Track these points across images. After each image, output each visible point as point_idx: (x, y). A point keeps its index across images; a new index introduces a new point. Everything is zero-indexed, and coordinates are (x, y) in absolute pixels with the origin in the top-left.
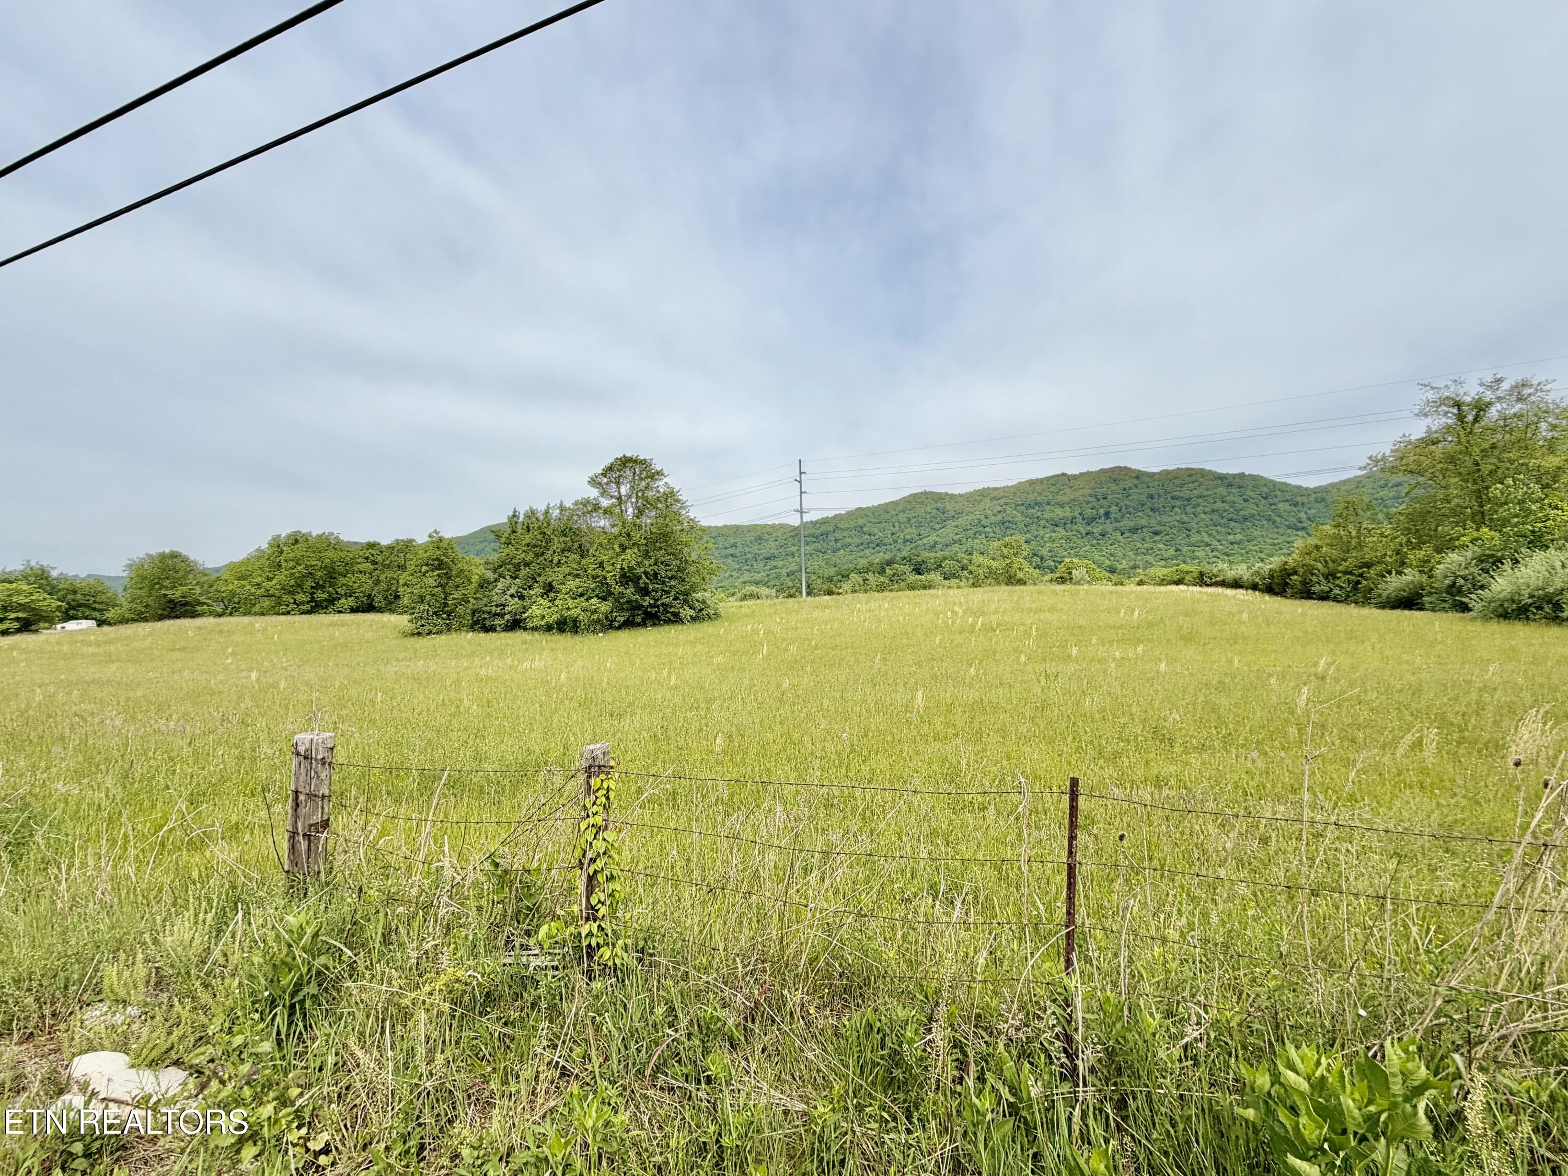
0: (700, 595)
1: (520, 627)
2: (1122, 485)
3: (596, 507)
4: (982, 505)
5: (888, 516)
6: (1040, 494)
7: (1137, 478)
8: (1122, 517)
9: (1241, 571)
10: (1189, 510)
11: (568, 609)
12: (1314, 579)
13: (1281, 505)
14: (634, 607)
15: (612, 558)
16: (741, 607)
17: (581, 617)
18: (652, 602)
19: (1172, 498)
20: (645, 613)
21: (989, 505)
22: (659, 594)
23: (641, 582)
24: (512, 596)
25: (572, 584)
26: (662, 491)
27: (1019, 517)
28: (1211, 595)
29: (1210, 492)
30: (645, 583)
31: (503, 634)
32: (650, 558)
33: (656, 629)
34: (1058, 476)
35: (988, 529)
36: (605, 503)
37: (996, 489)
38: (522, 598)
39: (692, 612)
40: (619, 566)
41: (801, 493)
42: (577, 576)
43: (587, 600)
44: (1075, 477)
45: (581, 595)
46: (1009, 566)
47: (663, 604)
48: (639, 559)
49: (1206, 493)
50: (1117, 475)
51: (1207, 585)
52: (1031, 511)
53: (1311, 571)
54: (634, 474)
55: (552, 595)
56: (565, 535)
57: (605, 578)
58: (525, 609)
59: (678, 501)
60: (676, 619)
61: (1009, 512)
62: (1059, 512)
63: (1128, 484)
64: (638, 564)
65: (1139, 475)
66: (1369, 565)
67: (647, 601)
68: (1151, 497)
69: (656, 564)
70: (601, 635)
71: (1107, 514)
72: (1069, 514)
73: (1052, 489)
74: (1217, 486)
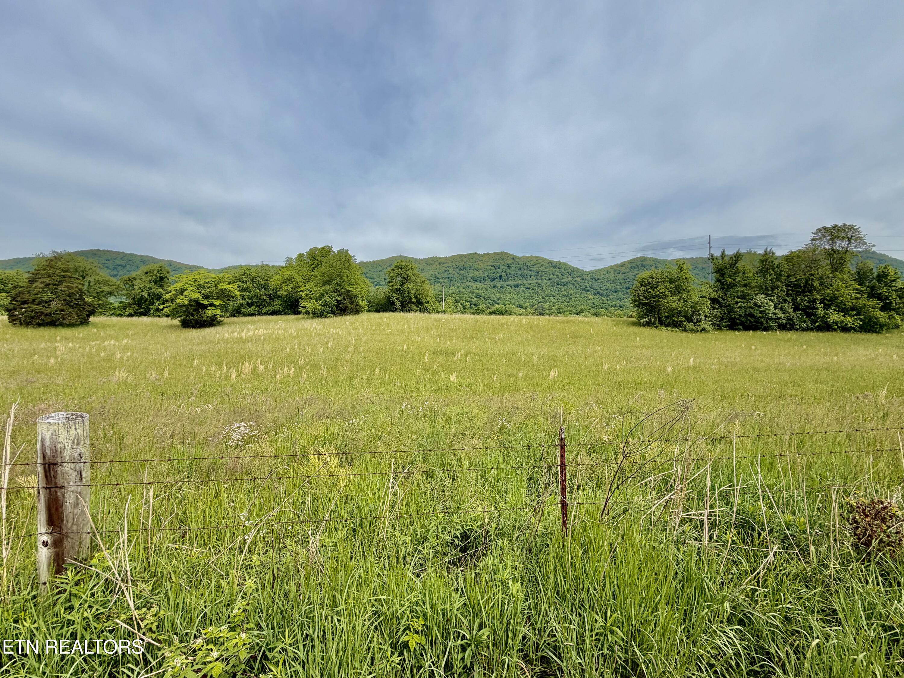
2: (507, 262)
4: (434, 266)
5: (381, 268)
6: (465, 263)
7: (513, 259)
8: (508, 279)
10: (538, 277)
13: (577, 279)
19: (530, 271)
21: (438, 266)
27: (457, 275)
34: (473, 254)
35: (441, 280)
37: (440, 258)
49: (546, 270)
50: (502, 256)
52: (462, 272)
61: (450, 272)
62: (477, 274)
63: (510, 261)
71: (500, 277)
72: (482, 275)
73: (471, 260)
74: (549, 267)
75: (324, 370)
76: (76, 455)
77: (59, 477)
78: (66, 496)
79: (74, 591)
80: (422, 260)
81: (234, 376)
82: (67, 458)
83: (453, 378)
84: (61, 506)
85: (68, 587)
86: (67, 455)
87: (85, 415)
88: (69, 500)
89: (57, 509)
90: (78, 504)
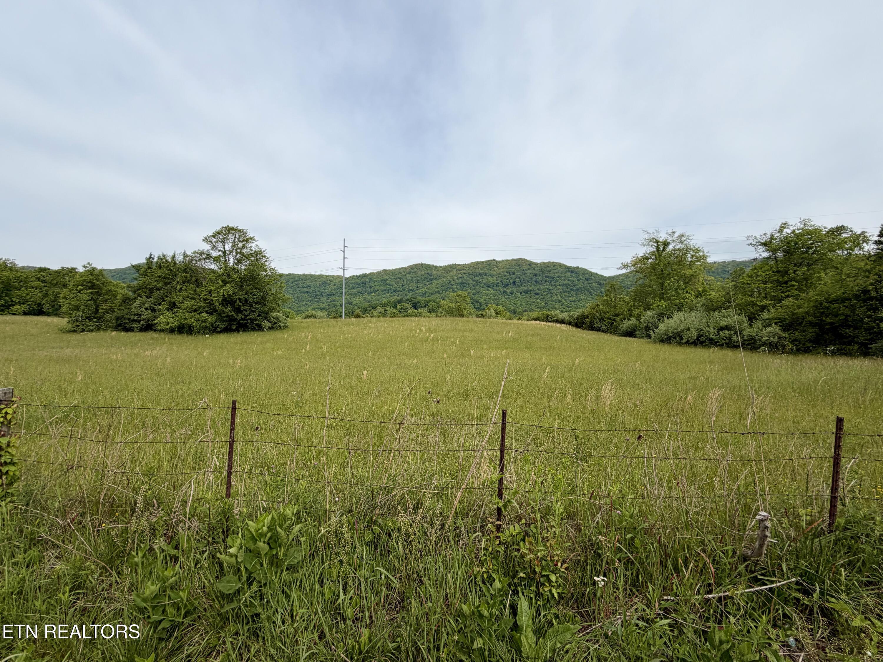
0: (274, 314)
1: (151, 330)
2: (523, 268)
3: (209, 257)
4: (452, 273)
5: (400, 276)
6: (481, 269)
7: (530, 265)
8: (521, 285)
9: (565, 316)
10: (553, 283)
11: (186, 319)
12: (595, 321)
13: (594, 284)
14: (231, 319)
15: (217, 289)
16: (302, 322)
17: (194, 324)
18: (243, 317)
19: (545, 277)
20: (239, 323)
21: (455, 273)
22: (248, 312)
23: (236, 304)
24: (147, 309)
25: (189, 303)
26: (254, 249)
27: (470, 282)
28: (549, 326)
29: (563, 275)
30: (239, 306)
31: (138, 334)
32: (243, 290)
33: (245, 334)
34: (491, 261)
35: (454, 286)
36: (215, 254)
37: (459, 265)
38: (153, 310)
39: (269, 324)
40: (222, 294)
41: (344, 258)
42: (193, 298)
43: (199, 314)
44: (500, 262)
45: (195, 311)
46: (459, 307)
47: (251, 319)
48: (236, 291)
49: (561, 275)
50: (520, 263)
51: (550, 322)
52: (477, 278)
53: (594, 316)
54: (235, 237)
55: (175, 310)
56: (186, 272)
57: (212, 301)
58: (155, 318)
59: (265, 257)
60: (259, 328)
61: (465, 278)
62: (491, 280)
63: (526, 267)
64: (235, 293)
65: (531, 264)
66: (617, 315)
67: (240, 316)
68: (535, 275)
69: (246, 294)
70: (207, 336)
71: (514, 283)
72: (496, 281)
73: (488, 267)
74: (566, 272)
80: (441, 267)
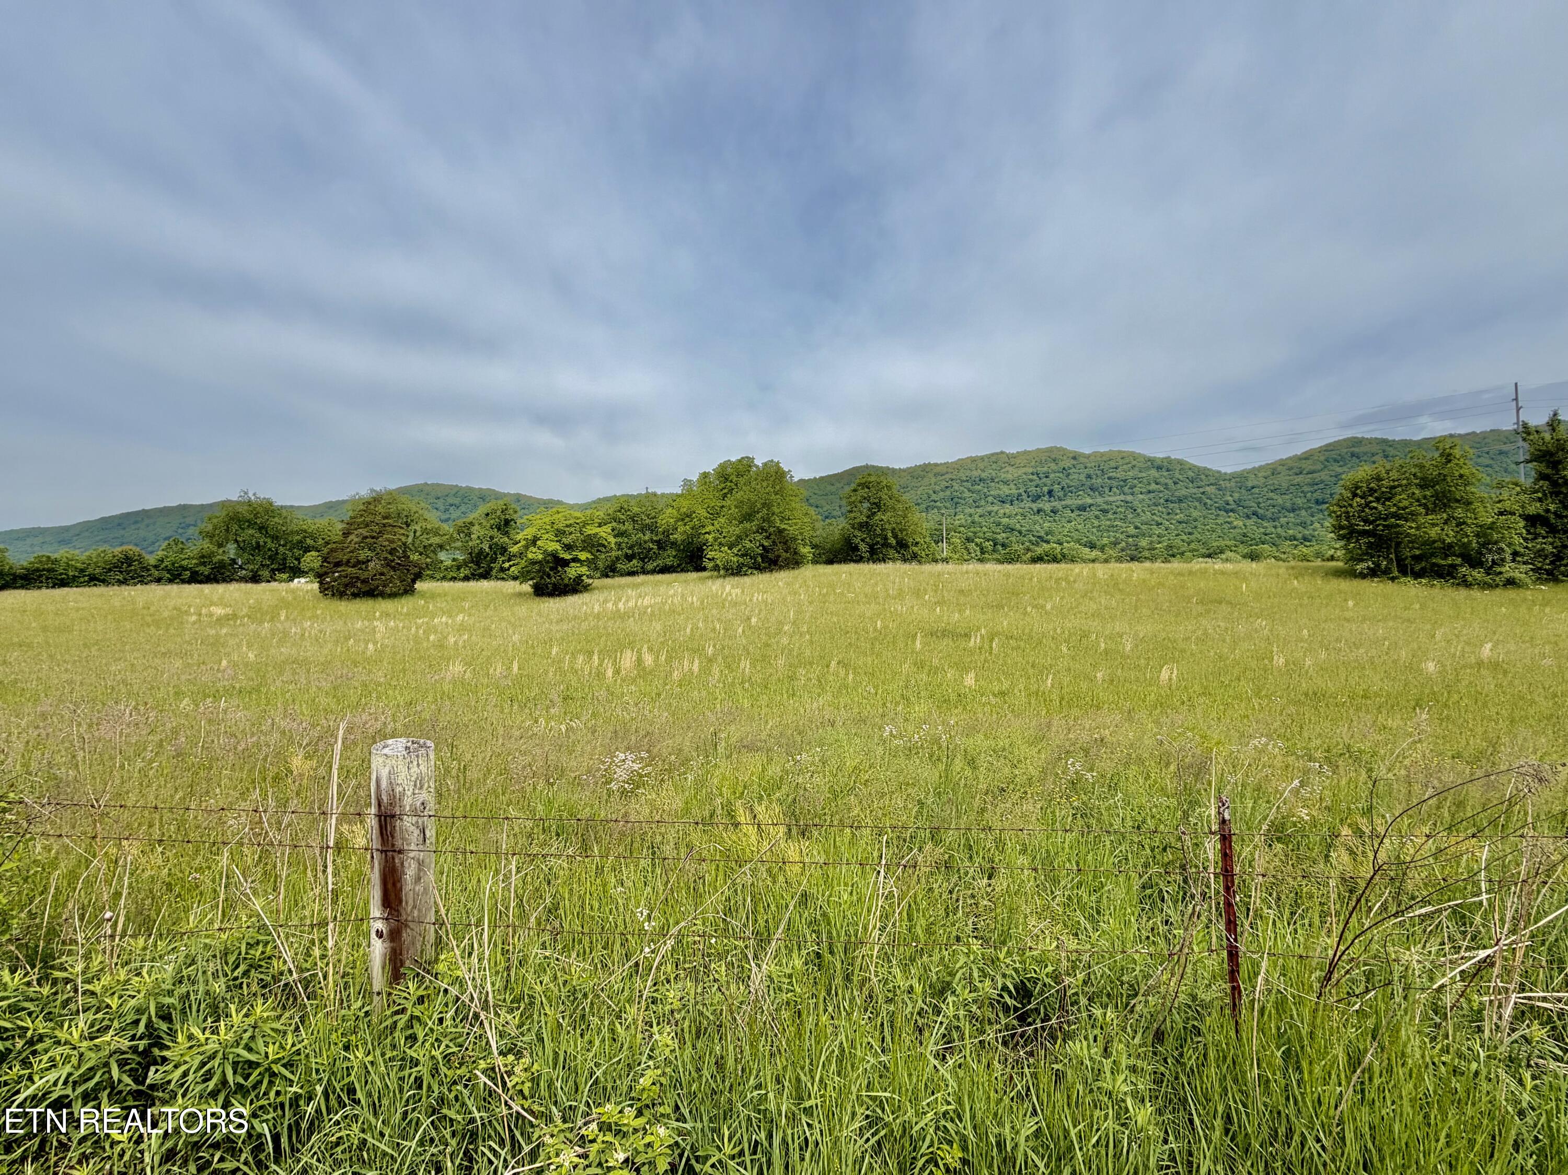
2: (1062, 464)
4: (926, 481)
5: (833, 489)
6: (983, 471)
7: (1074, 458)
8: (1065, 496)
10: (1126, 489)
13: (1208, 489)
19: (1109, 478)
21: (933, 480)
27: (967, 494)
29: (1144, 475)
34: (998, 454)
35: (938, 504)
37: (936, 465)
44: (1014, 456)
49: (1140, 475)
50: (1053, 455)
52: (977, 487)
61: (956, 488)
62: (1005, 490)
63: (1067, 463)
65: (1075, 456)
68: (1089, 477)
71: (1050, 492)
72: (1014, 492)
73: (994, 466)
74: (1148, 468)
75: (745, 665)
76: (418, 804)
77: (397, 834)
78: (406, 864)
79: (417, 1013)
80: (904, 470)
81: (610, 673)
82: (408, 808)
83: (970, 680)
84: (400, 880)
85: (409, 1005)
86: (407, 802)
87: (429, 743)
88: (410, 872)
89: (394, 884)
90: (420, 879)
